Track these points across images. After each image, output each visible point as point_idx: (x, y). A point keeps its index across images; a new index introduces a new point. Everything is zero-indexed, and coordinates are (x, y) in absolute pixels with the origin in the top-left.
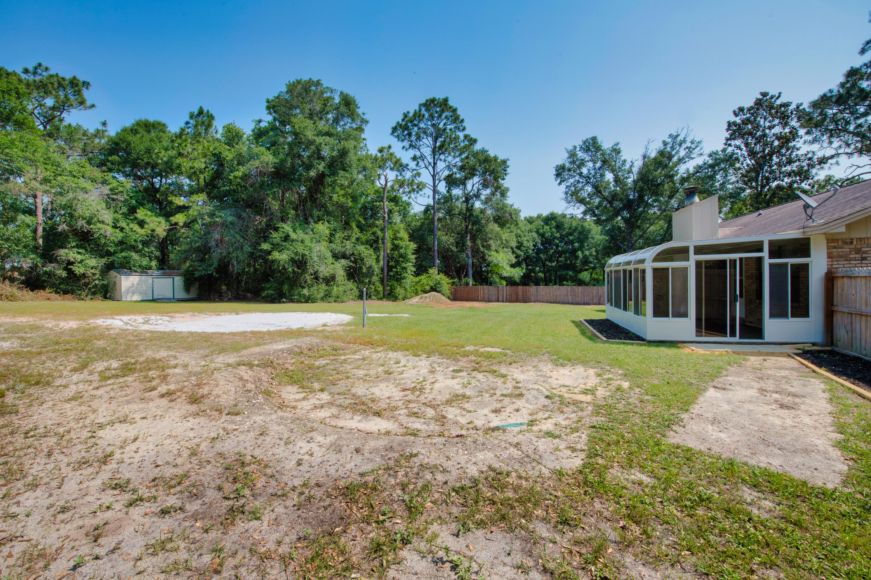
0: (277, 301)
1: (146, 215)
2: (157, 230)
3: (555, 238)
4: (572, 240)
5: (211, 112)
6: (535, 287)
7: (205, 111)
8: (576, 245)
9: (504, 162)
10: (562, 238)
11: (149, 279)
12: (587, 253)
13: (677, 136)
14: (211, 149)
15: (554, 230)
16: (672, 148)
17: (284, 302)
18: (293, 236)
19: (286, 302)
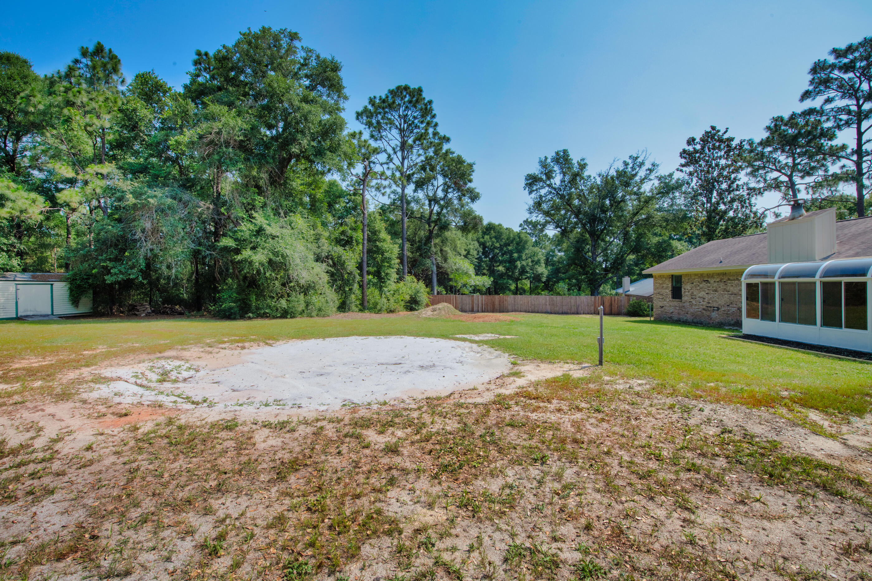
0: (238, 316)
1: (9, 188)
2: (30, 211)
3: (495, 248)
4: (511, 251)
5: (116, 52)
6: (513, 296)
7: (107, 50)
8: (516, 255)
9: (471, 166)
10: (501, 248)
11: (11, 287)
12: (524, 263)
13: (637, 158)
14: (120, 103)
15: (494, 239)
16: (633, 169)
17: (250, 318)
18: (269, 230)
19: (253, 318)
